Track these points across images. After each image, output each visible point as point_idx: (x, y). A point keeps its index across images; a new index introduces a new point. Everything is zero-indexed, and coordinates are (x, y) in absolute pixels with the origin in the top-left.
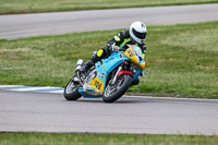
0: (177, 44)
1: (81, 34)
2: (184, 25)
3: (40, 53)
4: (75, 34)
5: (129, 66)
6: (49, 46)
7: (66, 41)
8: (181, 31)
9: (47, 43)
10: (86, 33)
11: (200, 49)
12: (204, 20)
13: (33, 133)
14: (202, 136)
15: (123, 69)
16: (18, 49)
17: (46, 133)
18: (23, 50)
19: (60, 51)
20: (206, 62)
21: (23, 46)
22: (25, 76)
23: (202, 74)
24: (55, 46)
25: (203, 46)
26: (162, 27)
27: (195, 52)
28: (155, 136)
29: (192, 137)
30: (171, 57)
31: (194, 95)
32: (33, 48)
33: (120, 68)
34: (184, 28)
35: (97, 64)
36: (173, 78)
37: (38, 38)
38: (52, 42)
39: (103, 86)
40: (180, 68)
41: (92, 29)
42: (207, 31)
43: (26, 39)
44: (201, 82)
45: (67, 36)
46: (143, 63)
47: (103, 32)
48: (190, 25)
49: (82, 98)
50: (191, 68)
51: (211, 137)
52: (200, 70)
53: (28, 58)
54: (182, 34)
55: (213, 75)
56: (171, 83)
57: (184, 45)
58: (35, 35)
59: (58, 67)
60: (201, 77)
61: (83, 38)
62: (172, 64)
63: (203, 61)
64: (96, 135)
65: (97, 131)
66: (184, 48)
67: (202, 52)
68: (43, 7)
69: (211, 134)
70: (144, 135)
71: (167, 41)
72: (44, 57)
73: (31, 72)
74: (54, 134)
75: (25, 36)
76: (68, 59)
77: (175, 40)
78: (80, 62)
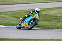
0: (46, 14)
1: (19, 11)
2: (48, 8)
3: (7, 16)
4: (17, 11)
5: (35, 20)
6: (10, 14)
7: (15, 13)
8: (48, 10)
9: (9, 13)
10: (20, 11)
11: (53, 15)
12: (54, 7)
13: (6, 39)
14: (54, 40)
15: (33, 20)
16: (1, 15)
17: (10, 39)
18: (3, 15)
19: (13, 16)
20: (55, 19)
21: (3, 14)
22: (3, 23)
23: (54, 22)
24: (12, 14)
25: (54, 14)
26: (42, 9)
27: (52, 16)
28: (41, 39)
29: (51, 40)
30: (45, 17)
31: (51, 28)
32: (6, 15)
33: (32, 20)
34: (48, 9)
35: (26, 19)
36: (45, 23)
37: (7, 12)
38: (11, 13)
39: (28, 25)
40: (48, 20)
41: (22, 10)
42: (55, 10)
43: (3, 12)
44: (53, 24)
45: (15, 11)
46: (39, 19)
47: (25, 10)
48: (50, 8)
49: (22, 29)
50: (50, 21)
51: (57, 40)
52: (53, 21)
53: (4, 18)
54: (48, 11)
55: (57, 22)
56: (45, 25)
57: (48, 14)
58: (6, 11)
59: (13, 20)
60: (53, 23)
61: (20, 12)
62: (45, 19)
63: (54, 18)
64: (24, 39)
65: (24, 38)
66: (48, 15)
67: (53, 16)
68: (8, 3)
69: (57, 39)
70: (38, 39)
71: (44, 13)
72: (9, 17)
73: (5, 21)
74: (12, 39)
75: (3, 11)
76: (16, 18)
77: (46, 12)
78: (21, 18)
